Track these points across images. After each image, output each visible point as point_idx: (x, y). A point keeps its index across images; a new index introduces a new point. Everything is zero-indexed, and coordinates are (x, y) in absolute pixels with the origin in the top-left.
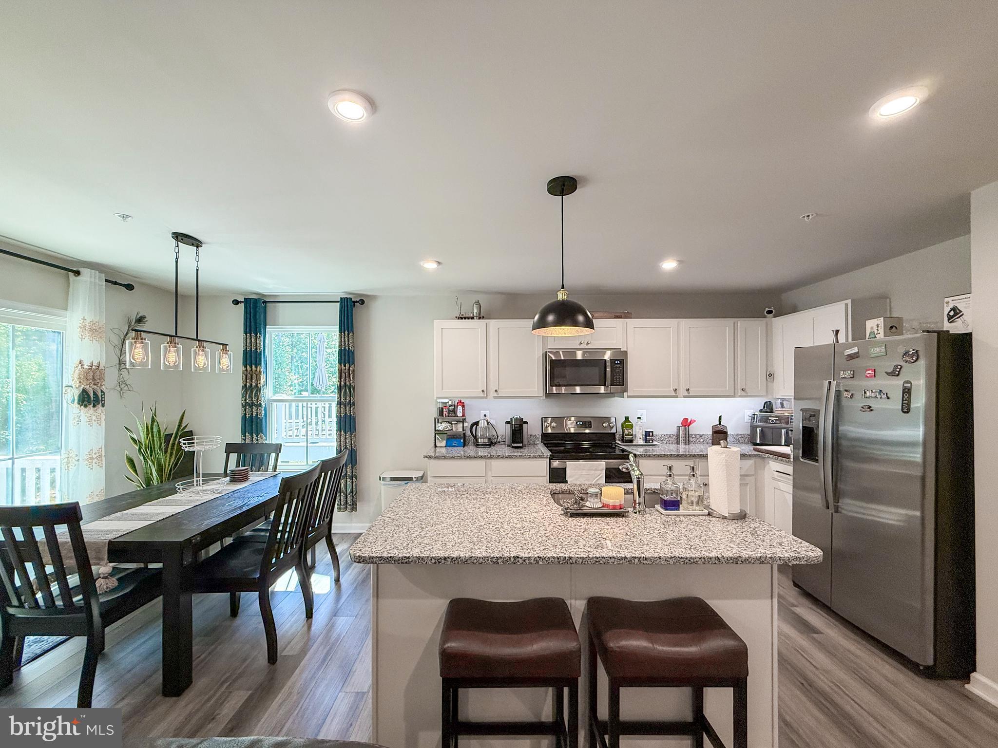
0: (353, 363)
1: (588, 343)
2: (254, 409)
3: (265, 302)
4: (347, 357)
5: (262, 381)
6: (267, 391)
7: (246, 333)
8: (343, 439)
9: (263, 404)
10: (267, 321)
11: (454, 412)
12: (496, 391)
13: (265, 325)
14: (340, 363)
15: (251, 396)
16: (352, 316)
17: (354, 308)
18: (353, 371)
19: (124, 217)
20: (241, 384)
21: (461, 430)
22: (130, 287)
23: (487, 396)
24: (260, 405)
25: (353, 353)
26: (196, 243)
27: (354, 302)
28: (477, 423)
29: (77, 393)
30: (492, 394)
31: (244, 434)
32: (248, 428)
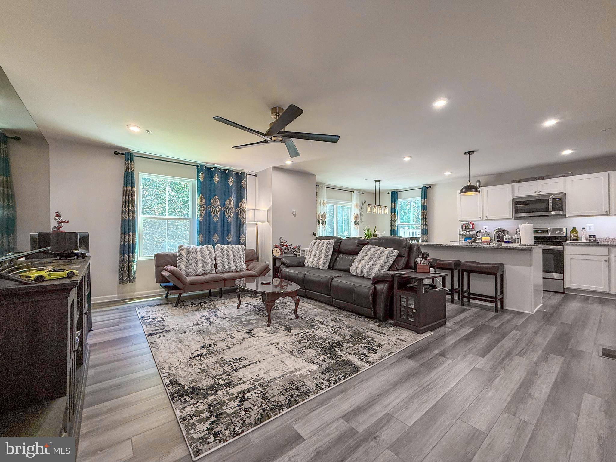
0: (427, 210)
1: (540, 192)
2: (394, 227)
3: (397, 192)
4: (425, 208)
5: (396, 218)
6: (398, 221)
7: (391, 203)
8: (423, 237)
9: (397, 226)
10: (398, 198)
11: (468, 226)
12: (487, 217)
13: (397, 199)
14: (422, 210)
15: (393, 223)
16: (426, 192)
17: (427, 190)
18: (427, 213)
19: (366, 180)
20: (390, 219)
21: (471, 234)
22: (363, 193)
23: (482, 219)
24: (396, 226)
25: (427, 206)
26: (379, 181)
27: (427, 188)
28: (480, 231)
29: (354, 221)
30: (485, 219)
31: (391, 235)
32: (392, 234)
